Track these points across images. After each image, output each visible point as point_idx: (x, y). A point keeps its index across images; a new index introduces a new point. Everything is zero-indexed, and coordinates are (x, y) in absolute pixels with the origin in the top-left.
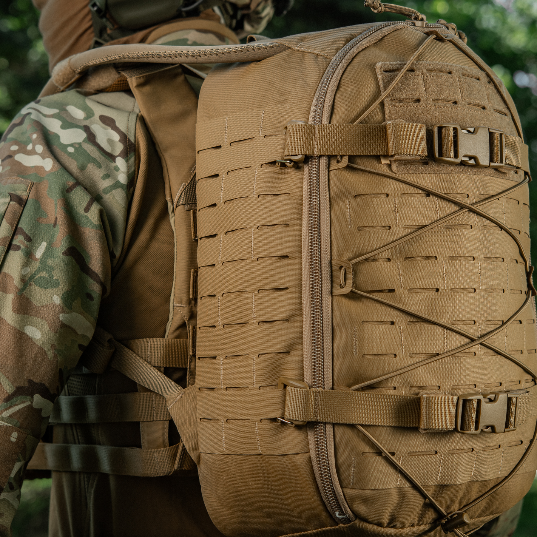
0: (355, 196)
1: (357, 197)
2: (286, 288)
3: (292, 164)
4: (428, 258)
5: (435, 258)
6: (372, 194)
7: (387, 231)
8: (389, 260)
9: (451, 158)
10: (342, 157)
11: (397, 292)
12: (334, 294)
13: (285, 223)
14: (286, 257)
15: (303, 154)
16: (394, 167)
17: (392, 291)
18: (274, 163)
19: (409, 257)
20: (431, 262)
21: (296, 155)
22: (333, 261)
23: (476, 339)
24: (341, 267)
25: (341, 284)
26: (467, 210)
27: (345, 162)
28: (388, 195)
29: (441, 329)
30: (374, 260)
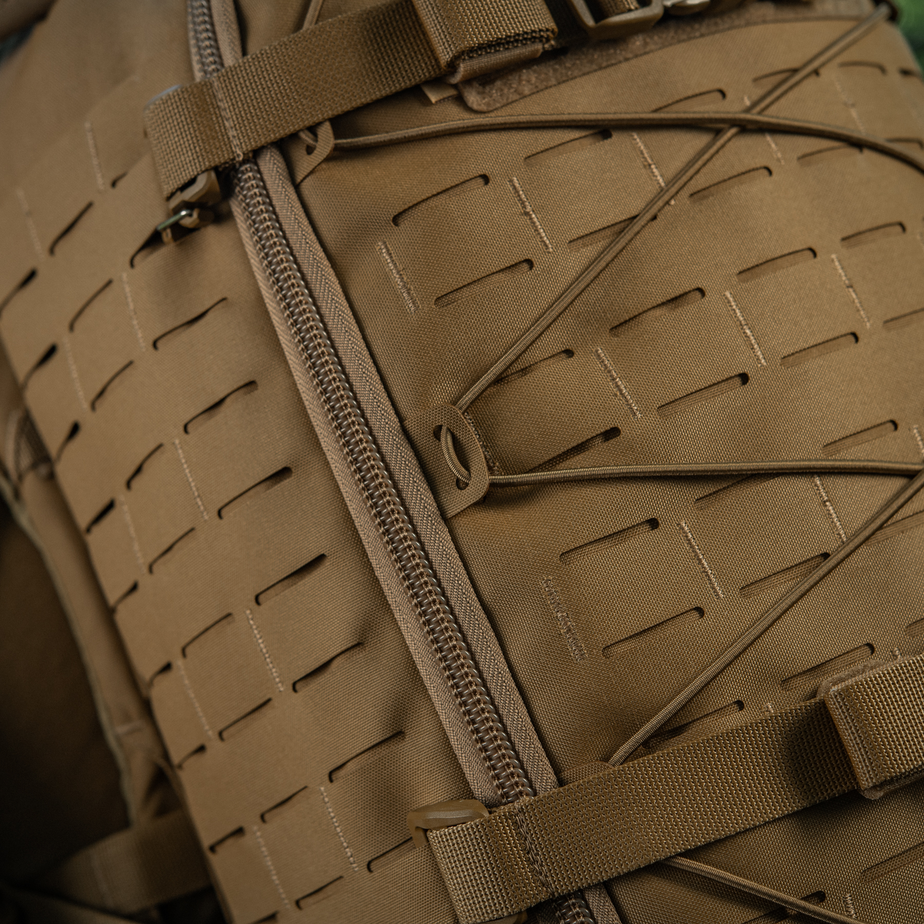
0: (396, 220)
1: (400, 220)
2: (320, 559)
3: (195, 215)
4: (675, 301)
5: (698, 294)
6: (438, 194)
7: (524, 276)
8: (569, 353)
9: (630, 10)
10: (313, 129)
11: (625, 431)
12: (451, 513)
13: (242, 383)
14: (283, 473)
15: (207, 170)
16: (473, 98)
17: (612, 433)
18: (154, 241)
19: (622, 320)
20: (689, 310)
21: (192, 182)
22: (409, 424)
23: (917, 467)
24: (437, 433)
25: (458, 480)
26: (733, 131)
27: (326, 140)
28: (486, 179)
29: (801, 484)
30: (525, 371)
